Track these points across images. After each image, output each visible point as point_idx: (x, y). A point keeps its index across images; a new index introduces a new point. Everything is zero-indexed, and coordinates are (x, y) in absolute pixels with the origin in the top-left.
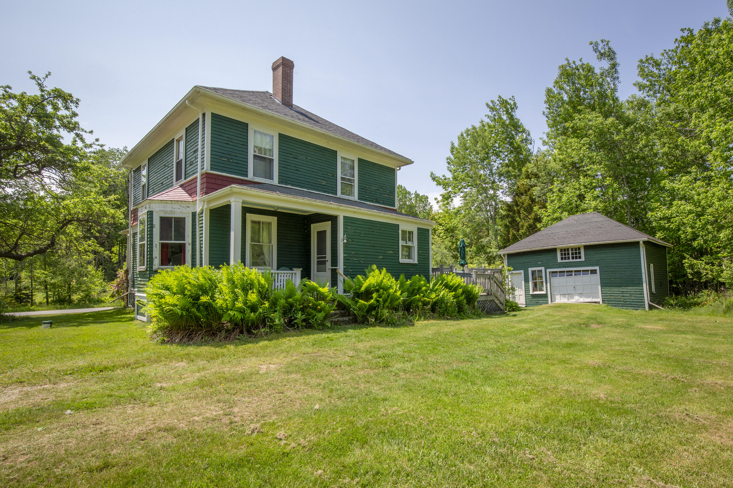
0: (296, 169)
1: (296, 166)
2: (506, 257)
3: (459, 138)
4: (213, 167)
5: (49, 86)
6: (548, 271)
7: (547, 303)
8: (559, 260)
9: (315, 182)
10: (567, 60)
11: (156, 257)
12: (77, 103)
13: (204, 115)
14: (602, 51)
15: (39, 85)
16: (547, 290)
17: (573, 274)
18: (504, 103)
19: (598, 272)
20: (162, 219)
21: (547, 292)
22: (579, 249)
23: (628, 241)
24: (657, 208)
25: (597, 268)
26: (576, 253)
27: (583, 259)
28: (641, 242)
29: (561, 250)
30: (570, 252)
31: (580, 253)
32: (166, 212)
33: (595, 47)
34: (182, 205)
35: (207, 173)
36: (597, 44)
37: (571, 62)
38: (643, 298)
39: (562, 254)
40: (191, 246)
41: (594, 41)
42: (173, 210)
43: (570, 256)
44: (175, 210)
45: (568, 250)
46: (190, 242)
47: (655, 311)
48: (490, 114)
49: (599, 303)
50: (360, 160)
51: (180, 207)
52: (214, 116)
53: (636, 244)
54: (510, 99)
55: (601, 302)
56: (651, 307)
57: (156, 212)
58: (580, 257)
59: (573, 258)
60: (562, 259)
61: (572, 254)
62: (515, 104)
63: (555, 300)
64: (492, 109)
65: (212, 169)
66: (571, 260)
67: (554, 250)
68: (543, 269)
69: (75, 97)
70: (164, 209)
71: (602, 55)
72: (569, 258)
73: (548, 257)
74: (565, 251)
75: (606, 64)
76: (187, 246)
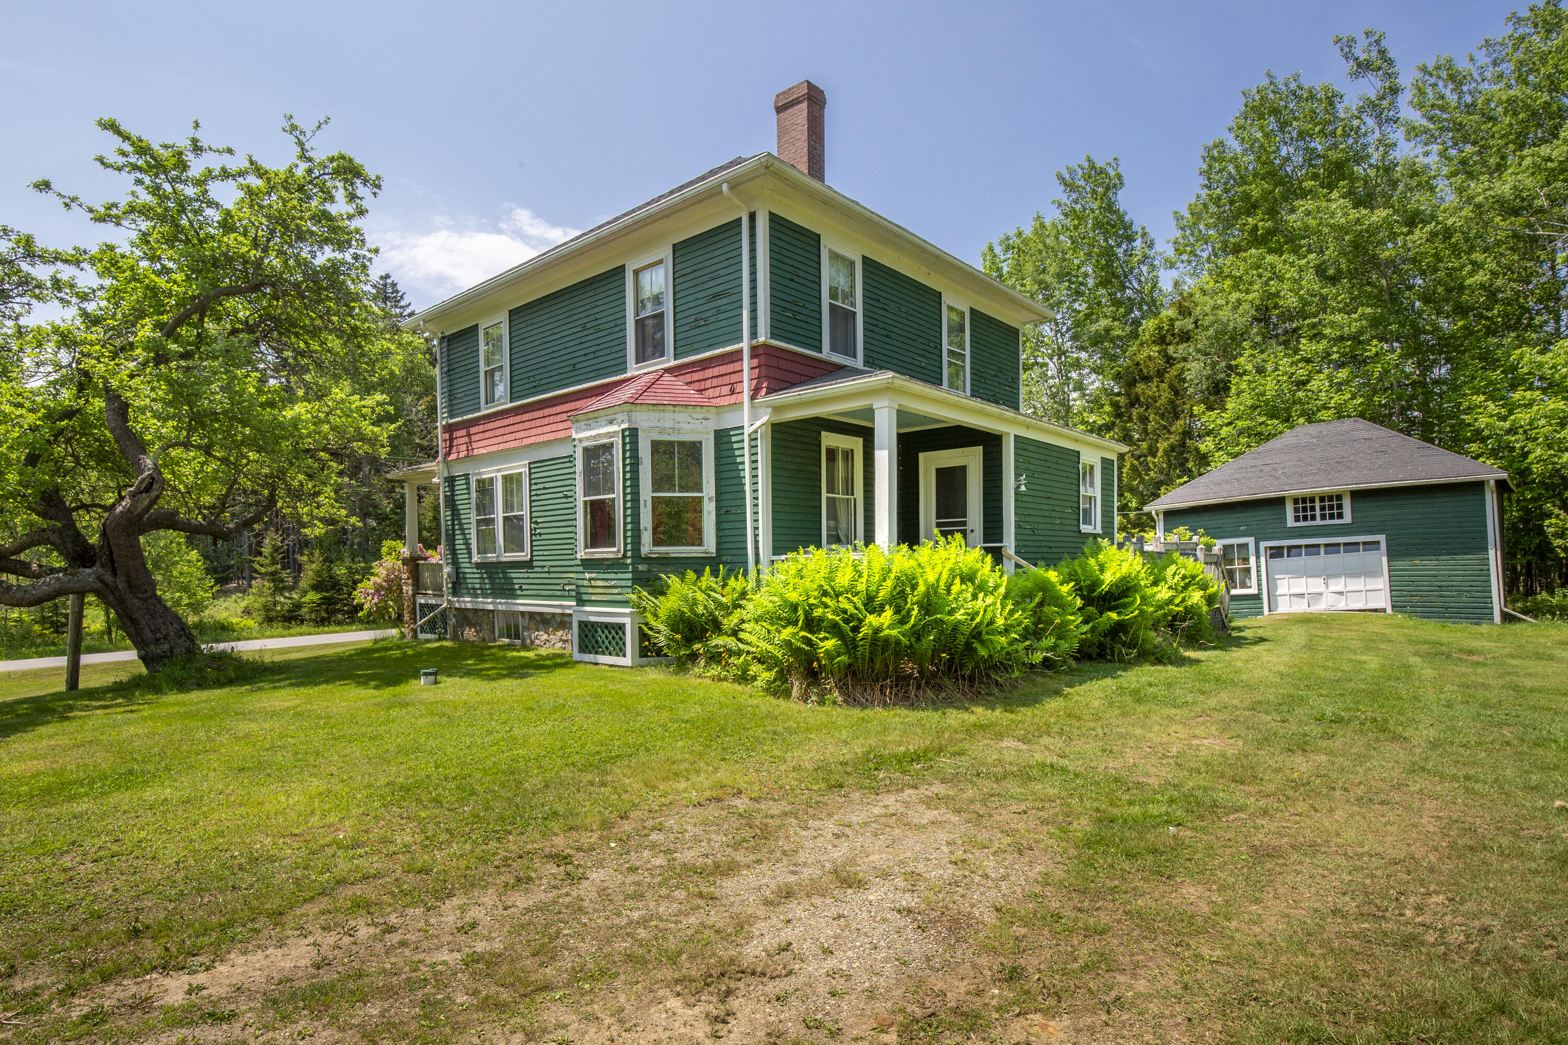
0: (885, 333)
1: (887, 327)
2: (1161, 517)
3: (984, 255)
4: (776, 331)
5: (322, 149)
6: (1263, 545)
7: (1261, 613)
8: (1291, 522)
9: (911, 361)
10: (1269, 76)
11: (646, 529)
12: (379, 187)
13: (752, 217)
14: (1363, 57)
15: (301, 144)
16: (1259, 585)
17: (1322, 550)
18: (1095, 173)
19: (1383, 546)
20: (656, 446)
21: (1260, 589)
22: (1339, 497)
23: (1461, 479)
24: (1480, 407)
25: (1382, 538)
26: (1331, 507)
27: (1347, 518)
28: (1492, 483)
29: (1296, 501)
30: (1317, 505)
31: (1340, 507)
32: (662, 431)
33: (1346, 49)
34: (694, 416)
35: (765, 346)
36: (1351, 41)
37: (1280, 81)
38: (1488, 600)
39: (1296, 510)
40: (713, 504)
41: (1344, 35)
42: (677, 426)
43: (1318, 512)
44: (681, 425)
45: (1312, 500)
46: (713, 494)
47: (1518, 627)
48: (1064, 198)
49: (1384, 610)
50: (973, 311)
51: (689, 419)
52: (776, 221)
53: (1478, 486)
54: (1110, 164)
55: (1389, 611)
56: (1507, 618)
57: (644, 431)
58: (1340, 516)
59: (1323, 517)
60: (1297, 519)
61: (1323, 508)
62: (1119, 177)
63: (1277, 606)
64: (1070, 186)
65: (773, 335)
66: (1318, 522)
67: (1279, 502)
68: (1250, 541)
69: (371, 172)
70: (658, 424)
71: (1364, 67)
72: (1313, 518)
73: (1264, 515)
74: (1304, 505)
75: (1371, 86)
76: (706, 501)
